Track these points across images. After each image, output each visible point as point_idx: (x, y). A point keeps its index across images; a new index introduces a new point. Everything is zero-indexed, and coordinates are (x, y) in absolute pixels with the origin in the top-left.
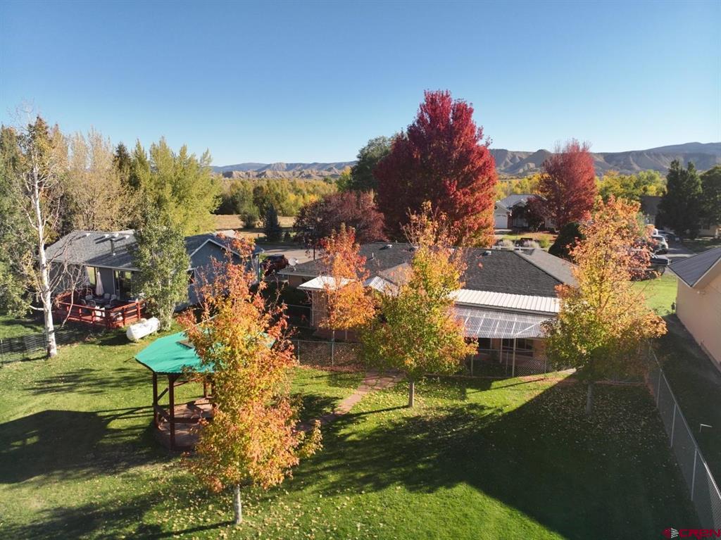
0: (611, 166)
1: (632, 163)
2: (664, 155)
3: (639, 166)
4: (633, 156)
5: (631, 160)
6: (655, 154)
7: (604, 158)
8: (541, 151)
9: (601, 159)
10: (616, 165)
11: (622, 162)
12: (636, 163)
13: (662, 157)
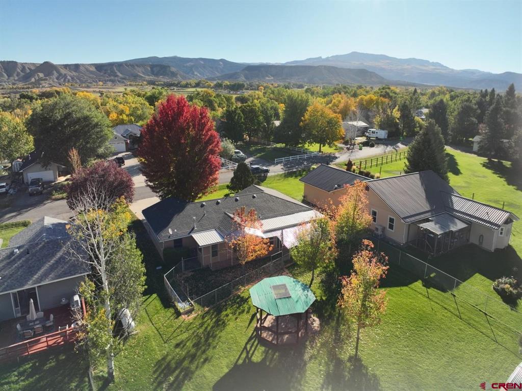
0: (102, 74)
1: (116, 71)
2: (137, 66)
3: (121, 73)
4: (116, 66)
5: (115, 69)
6: (131, 65)
7: (96, 68)
8: (46, 63)
9: (93, 69)
10: (105, 73)
11: (109, 71)
12: (119, 72)
13: (136, 67)
